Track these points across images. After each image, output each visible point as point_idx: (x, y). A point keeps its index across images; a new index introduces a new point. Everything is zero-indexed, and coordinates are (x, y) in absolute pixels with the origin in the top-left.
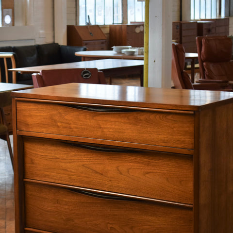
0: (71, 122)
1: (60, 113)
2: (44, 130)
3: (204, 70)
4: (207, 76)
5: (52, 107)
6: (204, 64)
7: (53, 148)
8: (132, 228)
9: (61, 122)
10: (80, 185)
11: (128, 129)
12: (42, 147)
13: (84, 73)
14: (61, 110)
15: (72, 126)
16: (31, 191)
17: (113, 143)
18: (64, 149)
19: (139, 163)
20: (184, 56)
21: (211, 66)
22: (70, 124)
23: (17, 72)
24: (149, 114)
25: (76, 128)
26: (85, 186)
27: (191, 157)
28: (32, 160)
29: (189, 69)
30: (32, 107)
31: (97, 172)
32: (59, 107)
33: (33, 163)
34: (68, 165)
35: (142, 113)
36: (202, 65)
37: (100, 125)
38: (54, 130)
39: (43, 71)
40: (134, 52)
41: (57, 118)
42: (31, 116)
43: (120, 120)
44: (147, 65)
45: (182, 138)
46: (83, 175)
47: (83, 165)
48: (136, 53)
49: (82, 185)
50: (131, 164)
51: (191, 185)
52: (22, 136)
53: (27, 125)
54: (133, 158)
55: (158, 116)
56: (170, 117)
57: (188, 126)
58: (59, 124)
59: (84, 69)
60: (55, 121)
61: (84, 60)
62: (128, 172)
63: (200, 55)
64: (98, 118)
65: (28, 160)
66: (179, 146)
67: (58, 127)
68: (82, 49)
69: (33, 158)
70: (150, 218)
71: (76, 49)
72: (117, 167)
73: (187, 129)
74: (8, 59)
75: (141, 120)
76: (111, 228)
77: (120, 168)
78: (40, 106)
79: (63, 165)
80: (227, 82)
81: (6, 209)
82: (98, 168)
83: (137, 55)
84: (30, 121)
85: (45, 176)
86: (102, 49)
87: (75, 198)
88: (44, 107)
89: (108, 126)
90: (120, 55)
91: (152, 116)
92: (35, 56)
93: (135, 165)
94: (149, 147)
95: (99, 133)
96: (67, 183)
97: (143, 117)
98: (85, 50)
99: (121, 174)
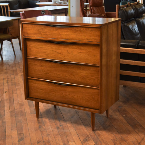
0: (47, 32)
1: (42, 28)
2: (35, 36)
3: (91, 10)
4: (93, 13)
5: (39, 26)
6: (91, 7)
7: (39, 43)
8: (74, 75)
9: (43, 32)
10: (51, 59)
11: (71, 35)
12: (34, 43)
13: (42, 12)
14: (43, 27)
15: (48, 34)
16: (30, 62)
17: (66, 40)
18: (44, 44)
19: (76, 48)
20: (84, 4)
21: (94, 8)
22: (47, 33)
23: (10, 12)
24: (81, 28)
25: (50, 35)
26: (54, 59)
27: (99, 45)
28: (30, 49)
29: (85, 10)
30: (30, 26)
31: (58, 53)
32: (41, 26)
33: (31, 50)
34: (46, 50)
35: (79, 28)
36: (91, 8)
37: (60, 33)
38: (40, 35)
39: (25, 11)
40: (61, 3)
41: (41, 31)
42: (29, 30)
43: (68, 31)
44: (70, 8)
45: (95, 38)
46: (52, 54)
47: (53, 50)
48: (62, 3)
49: (52, 59)
50: (73, 49)
51: (98, 57)
52: (25, 39)
53: (27, 34)
54: (74, 46)
55: (85, 29)
56: (90, 29)
57: (97, 33)
58: (42, 33)
59: (42, 10)
60: (40, 32)
61: (40, 6)
62: (72, 52)
63: (90, 3)
64: (59, 30)
65: (28, 49)
66: (94, 41)
67: (42, 34)
68: (38, 1)
69: (30, 48)
70: (82, 71)
71: (35, 1)
72: (67, 51)
73: (97, 34)
74: (6, 6)
75: (77, 30)
76: (65, 76)
77: (69, 51)
78: (33, 26)
79: (44, 50)
80: (101, 15)
81: (14, 71)
82: (59, 51)
83: (62, 4)
84: (29, 32)
85: (36, 55)
86: (46, 2)
87: (50, 64)
88: (35, 26)
89: (63, 33)
90: (56, 4)
91: (82, 29)
92: (18, 5)
93: (75, 49)
94: (81, 42)
95: (59, 37)
96: (46, 58)
97: (78, 29)
98: (39, 2)
99: (69, 53)
